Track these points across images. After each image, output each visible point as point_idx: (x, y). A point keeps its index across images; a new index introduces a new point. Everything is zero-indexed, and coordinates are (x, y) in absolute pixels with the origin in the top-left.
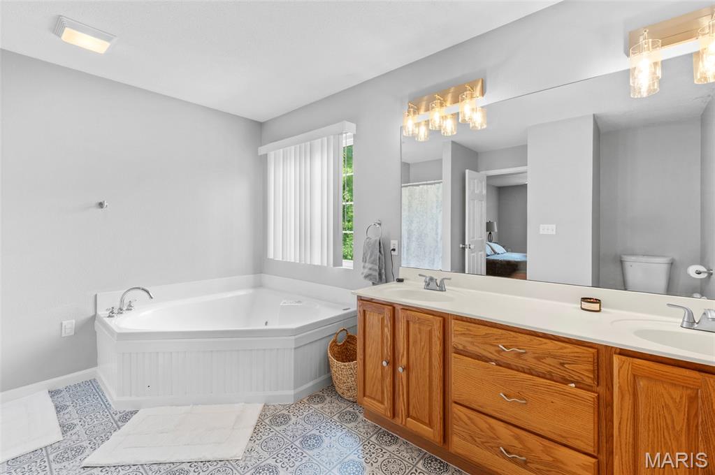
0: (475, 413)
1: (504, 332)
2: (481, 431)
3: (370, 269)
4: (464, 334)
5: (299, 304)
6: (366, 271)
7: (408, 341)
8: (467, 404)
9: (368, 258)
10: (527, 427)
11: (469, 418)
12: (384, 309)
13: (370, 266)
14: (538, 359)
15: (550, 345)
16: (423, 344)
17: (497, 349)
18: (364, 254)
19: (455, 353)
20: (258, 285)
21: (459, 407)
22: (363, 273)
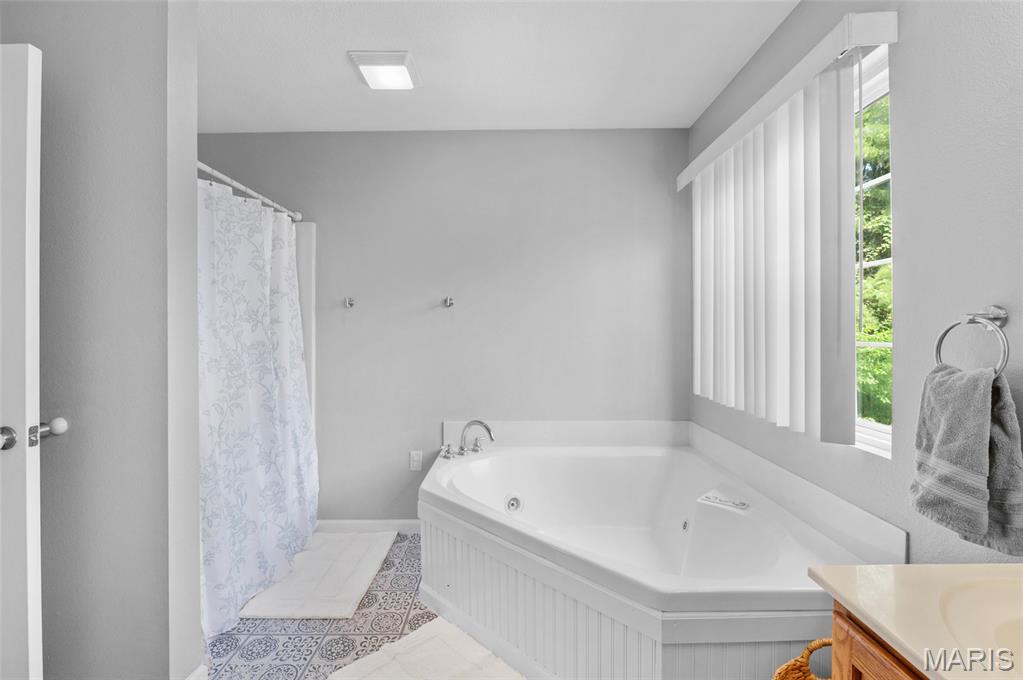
3: (945, 480)
5: (741, 512)
6: (928, 482)
9: (937, 439)
13: (945, 468)
18: (923, 422)
20: (683, 444)
22: (914, 488)
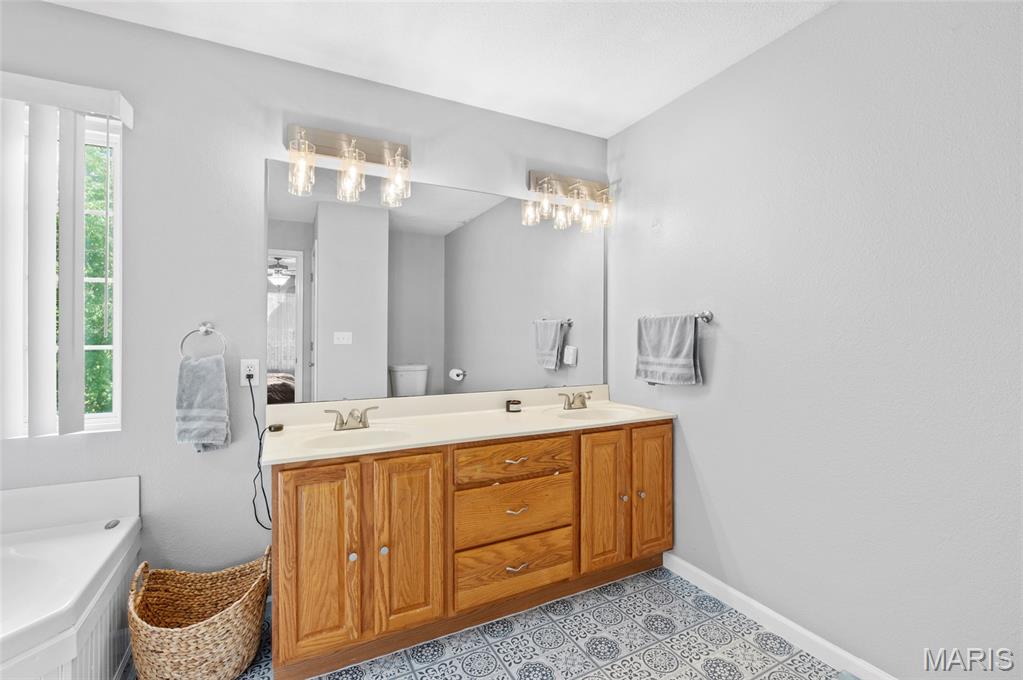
0: (480, 550)
1: (509, 445)
2: (473, 568)
4: (471, 463)
7: (390, 504)
8: (474, 544)
10: (529, 532)
11: (476, 559)
12: (344, 470)
14: (537, 460)
15: (545, 444)
16: (415, 498)
17: (503, 465)
18: (184, 392)
19: (458, 490)
21: (463, 554)
